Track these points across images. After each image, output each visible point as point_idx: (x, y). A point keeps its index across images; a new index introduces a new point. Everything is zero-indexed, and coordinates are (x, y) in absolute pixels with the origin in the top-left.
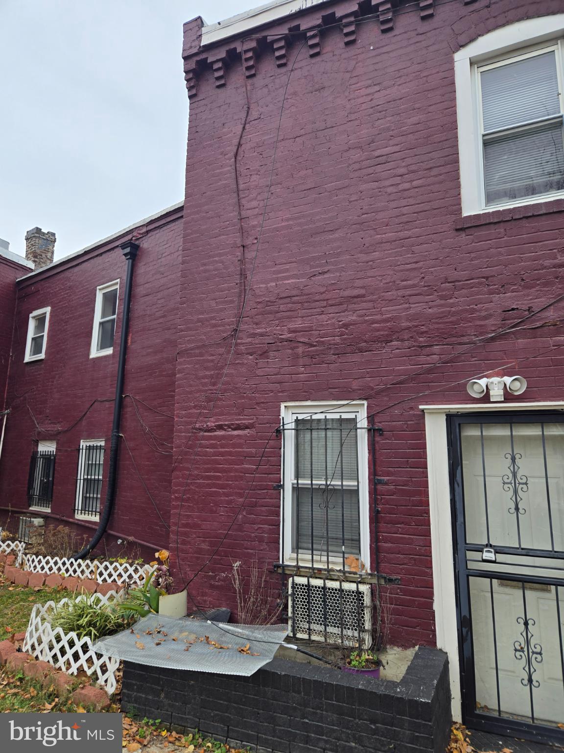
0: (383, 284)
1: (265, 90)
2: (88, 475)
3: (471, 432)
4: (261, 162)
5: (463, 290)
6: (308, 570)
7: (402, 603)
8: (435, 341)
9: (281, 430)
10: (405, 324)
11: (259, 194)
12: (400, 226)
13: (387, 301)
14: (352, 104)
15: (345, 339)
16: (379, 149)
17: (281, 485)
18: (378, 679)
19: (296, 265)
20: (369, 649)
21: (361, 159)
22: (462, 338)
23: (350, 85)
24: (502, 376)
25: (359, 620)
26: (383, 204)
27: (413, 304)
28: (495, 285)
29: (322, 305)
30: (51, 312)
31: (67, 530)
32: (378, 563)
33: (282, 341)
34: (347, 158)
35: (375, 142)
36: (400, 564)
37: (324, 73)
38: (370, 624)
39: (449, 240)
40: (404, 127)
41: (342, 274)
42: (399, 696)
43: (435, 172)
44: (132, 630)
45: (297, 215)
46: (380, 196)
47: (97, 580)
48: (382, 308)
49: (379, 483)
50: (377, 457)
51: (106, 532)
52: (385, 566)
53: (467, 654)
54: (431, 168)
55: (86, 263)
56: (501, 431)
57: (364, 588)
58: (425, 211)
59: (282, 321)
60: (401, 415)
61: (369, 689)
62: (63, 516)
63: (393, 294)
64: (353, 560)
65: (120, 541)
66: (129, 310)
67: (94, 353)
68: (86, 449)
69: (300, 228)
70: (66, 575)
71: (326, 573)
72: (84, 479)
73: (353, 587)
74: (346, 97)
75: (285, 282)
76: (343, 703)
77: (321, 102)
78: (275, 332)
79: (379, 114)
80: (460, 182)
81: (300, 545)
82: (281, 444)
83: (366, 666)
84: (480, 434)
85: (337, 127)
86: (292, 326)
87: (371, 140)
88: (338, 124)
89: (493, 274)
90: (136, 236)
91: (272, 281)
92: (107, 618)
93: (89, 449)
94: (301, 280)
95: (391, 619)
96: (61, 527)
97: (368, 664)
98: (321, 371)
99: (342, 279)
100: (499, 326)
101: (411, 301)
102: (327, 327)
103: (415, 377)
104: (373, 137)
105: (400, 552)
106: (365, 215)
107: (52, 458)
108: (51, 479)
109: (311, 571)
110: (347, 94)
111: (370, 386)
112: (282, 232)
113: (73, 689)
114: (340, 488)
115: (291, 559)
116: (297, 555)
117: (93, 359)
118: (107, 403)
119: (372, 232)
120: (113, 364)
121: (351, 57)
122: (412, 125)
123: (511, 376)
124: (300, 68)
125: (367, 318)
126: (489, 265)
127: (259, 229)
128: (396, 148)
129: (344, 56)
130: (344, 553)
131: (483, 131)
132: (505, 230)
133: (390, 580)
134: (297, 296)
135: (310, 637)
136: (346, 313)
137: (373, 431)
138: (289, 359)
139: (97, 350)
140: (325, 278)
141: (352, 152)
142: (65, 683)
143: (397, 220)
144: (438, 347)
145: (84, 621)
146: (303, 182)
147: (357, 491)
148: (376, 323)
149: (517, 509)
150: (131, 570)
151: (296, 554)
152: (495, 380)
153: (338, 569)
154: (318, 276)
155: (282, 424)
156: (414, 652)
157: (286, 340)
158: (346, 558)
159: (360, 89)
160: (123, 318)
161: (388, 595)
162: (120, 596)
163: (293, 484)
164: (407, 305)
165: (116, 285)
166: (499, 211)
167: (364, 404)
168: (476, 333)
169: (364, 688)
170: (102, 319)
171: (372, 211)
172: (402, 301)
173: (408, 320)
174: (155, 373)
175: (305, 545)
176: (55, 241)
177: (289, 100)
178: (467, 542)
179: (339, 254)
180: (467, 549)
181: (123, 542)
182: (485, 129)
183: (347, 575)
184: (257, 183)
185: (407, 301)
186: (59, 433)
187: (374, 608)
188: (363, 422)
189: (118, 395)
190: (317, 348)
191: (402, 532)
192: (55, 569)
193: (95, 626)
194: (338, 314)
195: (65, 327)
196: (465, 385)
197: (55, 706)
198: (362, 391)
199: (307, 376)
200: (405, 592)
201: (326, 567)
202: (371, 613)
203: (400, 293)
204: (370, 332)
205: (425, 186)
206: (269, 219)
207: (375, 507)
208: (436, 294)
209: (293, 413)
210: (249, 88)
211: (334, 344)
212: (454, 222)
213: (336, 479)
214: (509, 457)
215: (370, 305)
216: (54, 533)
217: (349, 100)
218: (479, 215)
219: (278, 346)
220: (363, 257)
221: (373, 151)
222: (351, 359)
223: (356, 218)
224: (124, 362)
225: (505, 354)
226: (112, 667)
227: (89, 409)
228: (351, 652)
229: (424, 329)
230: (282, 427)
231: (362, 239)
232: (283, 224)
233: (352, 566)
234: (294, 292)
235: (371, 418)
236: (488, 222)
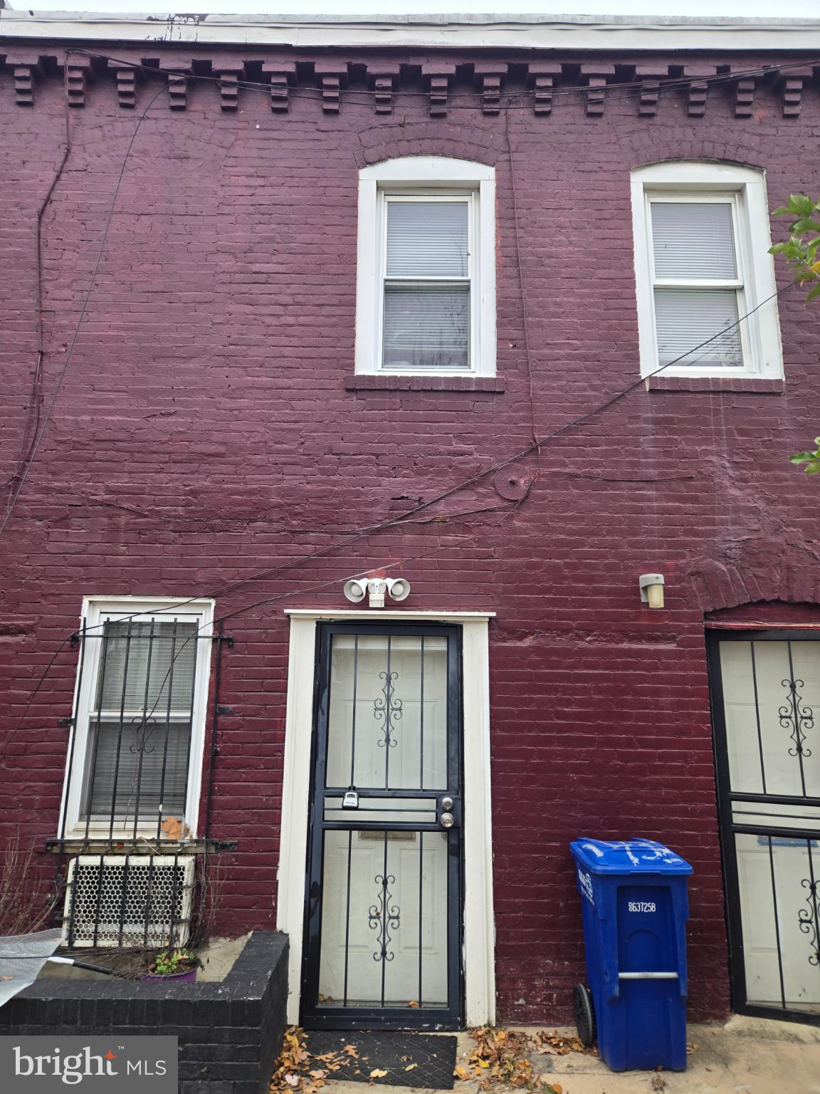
0: (252, 443)
1: (98, 133)
3: (344, 645)
4: (82, 235)
5: (349, 467)
6: (102, 845)
7: (238, 876)
8: (311, 526)
9: (80, 636)
10: (275, 500)
11: (76, 281)
12: (279, 371)
13: (254, 467)
14: (225, 192)
15: (192, 511)
16: (258, 262)
17: (71, 720)
18: (193, 982)
19: (127, 397)
20: (184, 947)
21: (233, 270)
22: (343, 525)
23: (225, 166)
24: (386, 576)
25: (173, 908)
26: (258, 337)
27: (287, 475)
28: (385, 466)
29: (163, 460)
32: (209, 824)
33: (95, 503)
34: (214, 263)
35: (253, 252)
36: (238, 823)
37: (189, 137)
38: (189, 911)
39: (337, 401)
40: (293, 243)
41: (194, 421)
42: (221, 999)
43: (326, 311)
45: (133, 324)
46: (255, 325)
48: (247, 474)
49: (222, 713)
50: (222, 678)
52: (218, 827)
53: (313, 932)
54: (322, 305)
56: (377, 645)
57: (186, 862)
58: (312, 358)
59: (97, 475)
60: (260, 620)
61: (179, 998)
63: (262, 459)
64: (174, 823)
69: (137, 345)
71: (131, 845)
73: (170, 861)
74: (219, 180)
75: (106, 418)
76: (140, 1024)
77: (183, 176)
78: (83, 489)
79: (261, 216)
80: (355, 331)
81: (94, 808)
82: (78, 658)
83: (177, 970)
84: (354, 647)
85: (201, 217)
86: (112, 483)
87: (248, 248)
88: (204, 214)
89: (384, 452)
91: (84, 413)
94: (132, 419)
95: (219, 900)
97: (181, 966)
98: (153, 554)
99: (194, 427)
100: (387, 516)
101: (285, 471)
102: (168, 492)
103: (282, 571)
104: (251, 245)
105: (240, 807)
106: (233, 347)
109: (107, 845)
110: (220, 176)
111: (221, 580)
112: (108, 345)
114: (165, 721)
115: (77, 830)
116: (88, 824)
119: (241, 371)
121: (229, 129)
122: (302, 243)
123: (394, 578)
124: (155, 119)
125: (225, 486)
126: (381, 441)
127: (70, 333)
128: (281, 268)
129: (220, 124)
130: (160, 814)
131: (385, 273)
132: (401, 401)
133: (224, 847)
134: (124, 441)
135: (95, 942)
136: (197, 475)
137: (220, 642)
138: (103, 532)
140: (169, 422)
141: (220, 256)
143: (275, 363)
144: (314, 534)
146: (145, 279)
147: (190, 724)
148: (237, 494)
149: (388, 740)
151: (86, 823)
152: (377, 581)
153: (150, 838)
154: (160, 417)
155: (81, 628)
156: (246, 941)
157: (100, 503)
158: (163, 822)
159: (238, 176)
161: (218, 867)
163: (91, 718)
164: (279, 476)
166: (396, 377)
167: (211, 603)
168: (359, 522)
169: (172, 997)
171: (243, 342)
172: (274, 470)
173: (279, 495)
175: (102, 808)
177: (134, 159)
178: (327, 786)
179: (192, 392)
180: (326, 794)
182: (388, 272)
183: (162, 845)
184: (73, 265)
185: (280, 471)
187: (197, 889)
188: (207, 628)
190: (149, 519)
191: (246, 779)
194: (185, 476)
196: (343, 585)
198: (209, 586)
199: (130, 559)
200: (243, 861)
201: (131, 837)
202: (193, 895)
203: (272, 458)
204: (227, 505)
205: (312, 326)
206: (88, 321)
207: (213, 746)
208: (317, 466)
209: (101, 613)
210: (71, 121)
211: (175, 517)
212: (344, 379)
213: (159, 708)
214: (384, 676)
215: (231, 468)
217: (222, 186)
218: (374, 376)
219: (87, 511)
220: (228, 403)
221: (250, 263)
222: (199, 539)
223: (221, 347)
225: (390, 550)
228: (158, 954)
229: (298, 509)
230: (81, 633)
231: (227, 377)
232: (111, 333)
233: (172, 832)
234: (121, 435)
235: (218, 624)
236: (383, 387)
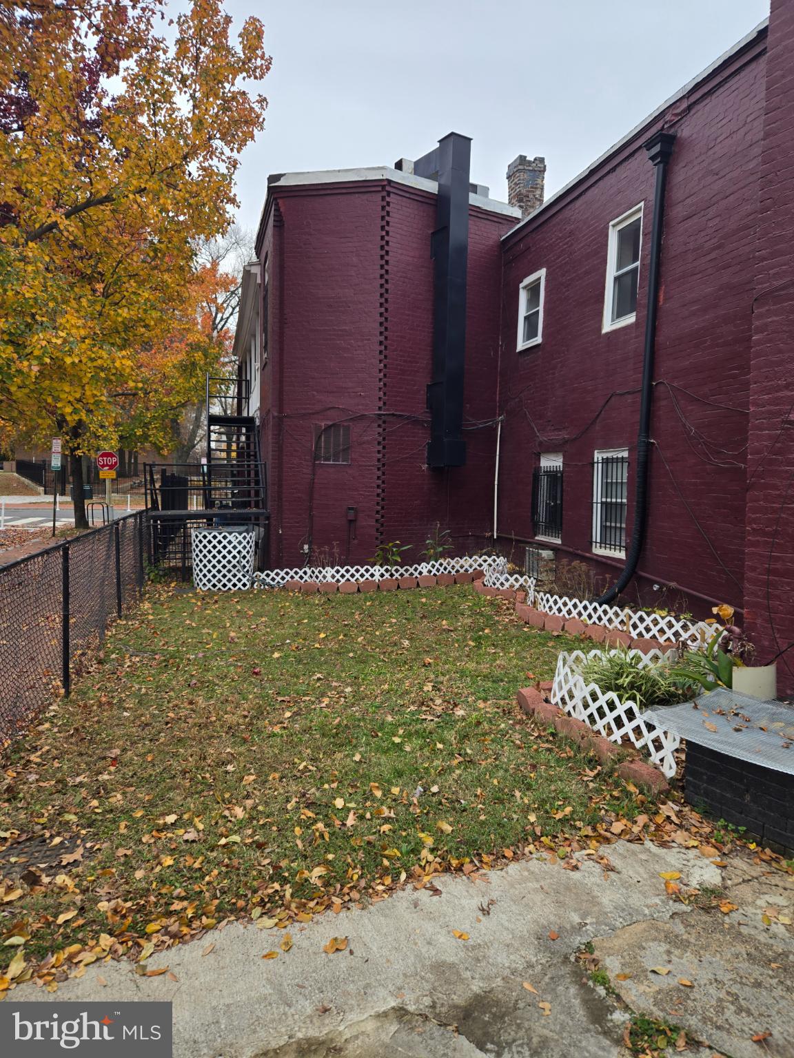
2: (607, 498)
30: (547, 276)
31: (584, 566)
44: (696, 705)
47: (630, 633)
51: (636, 573)
55: (593, 188)
62: (578, 550)
65: (656, 587)
66: (659, 250)
67: (608, 325)
68: (602, 463)
70: (590, 622)
72: (602, 503)
90: (671, 121)
92: (655, 683)
93: (607, 463)
96: (576, 563)
107: (559, 475)
108: (559, 502)
113: (619, 760)
117: (607, 334)
118: (630, 396)
120: (636, 337)
139: (613, 320)
142: (608, 750)
145: (625, 681)
150: (678, 626)
160: (651, 262)
162: (666, 658)
165: (638, 213)
170: (617, 271)
174: (705, 342)
176: (544, 170)
181: (661, 588)
186: (566, 442)
189: (646, 382)
192: (574, 613)
193: (639, 690)
195: (567, 293)
197: (598, 774)
216: (569, 569)
224: (654, 330)
226: (670, 745)
227: (604, 406)
